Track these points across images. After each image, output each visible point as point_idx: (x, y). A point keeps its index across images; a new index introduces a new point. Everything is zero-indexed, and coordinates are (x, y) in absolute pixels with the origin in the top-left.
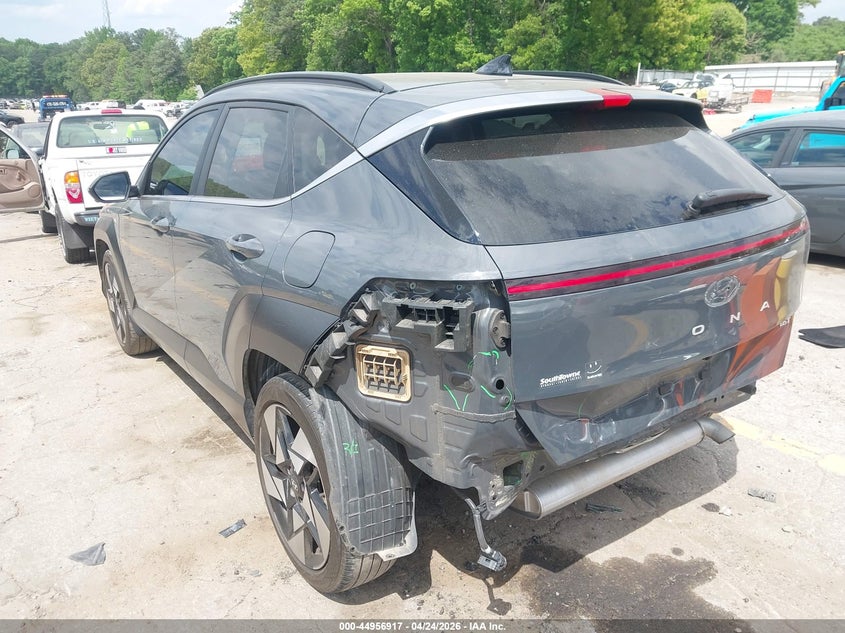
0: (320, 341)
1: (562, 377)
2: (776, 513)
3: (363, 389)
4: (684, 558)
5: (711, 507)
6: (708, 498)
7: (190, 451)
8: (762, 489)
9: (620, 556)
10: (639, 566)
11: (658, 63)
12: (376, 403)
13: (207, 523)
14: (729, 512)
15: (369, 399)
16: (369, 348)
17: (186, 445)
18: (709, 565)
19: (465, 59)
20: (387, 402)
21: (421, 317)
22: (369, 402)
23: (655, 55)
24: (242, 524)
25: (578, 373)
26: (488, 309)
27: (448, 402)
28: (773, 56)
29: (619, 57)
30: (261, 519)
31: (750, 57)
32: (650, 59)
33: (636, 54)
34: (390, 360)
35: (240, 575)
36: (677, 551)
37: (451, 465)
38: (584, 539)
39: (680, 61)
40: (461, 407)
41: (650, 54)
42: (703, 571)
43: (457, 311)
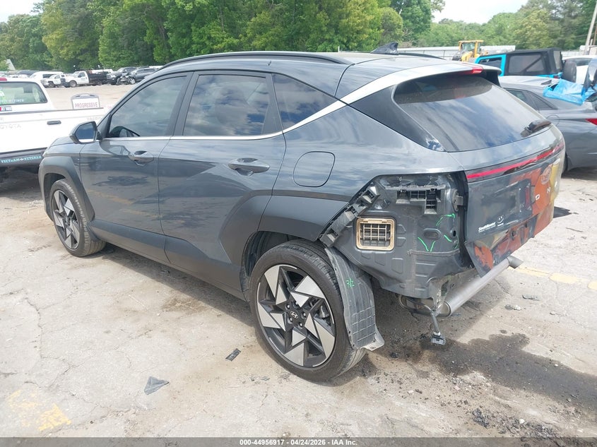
0: (335, 219)
1: (488, 226)
2: (542, 306)
3: (359, 245)
4: (509, 334)
5: (508, 308)
6: (505, 302)
7: (171, 313)
8: (530, 294)
9: (475, 338)
10: (488, 342)
11: (350, 47)
12: (369, 254)
13: (214, 354)
14: (519, 308)
15: (363, 252)
16: (367, 219)
17: (165, 310)
18: (524, 337)
19: (218, 42)
20: (377, 252)
21: (413, 197)
22: (364, 254)
23: (348, 41)
24: (237, 352)
25: (494, 223)
26: (450, 190)
27: (421, 247)
28: (419, 43)
29: (325, 42)
30: (248, 347)
31: (406, 43)
32: (345, 44)
33: (336, 40)
34: (382, 226)
35: (255, 381)
36: (504, 332)
37: (420, 285)
38: (450, 332)
39: (364, 45)
40: (429, 248)
41: (345, 41)
42: (523, 340)
43: (440, 191)
